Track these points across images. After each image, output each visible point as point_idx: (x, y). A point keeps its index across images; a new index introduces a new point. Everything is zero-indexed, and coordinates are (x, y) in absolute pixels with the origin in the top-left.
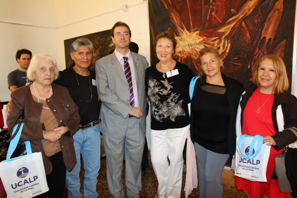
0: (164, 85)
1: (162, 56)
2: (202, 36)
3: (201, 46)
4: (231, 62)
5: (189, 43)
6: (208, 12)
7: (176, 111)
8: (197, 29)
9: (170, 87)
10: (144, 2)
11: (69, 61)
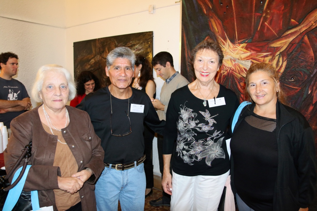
0: (205, 117)
1: (203, 75)
2: (249, 49)
3: (247, 62)
4: (286, 85)
5: (232, 57)
6: (260, 22)
7: (213, 152)
8: (243, 41)
9: (212, 122)
10: (177, 4)
11: (78, 67)
